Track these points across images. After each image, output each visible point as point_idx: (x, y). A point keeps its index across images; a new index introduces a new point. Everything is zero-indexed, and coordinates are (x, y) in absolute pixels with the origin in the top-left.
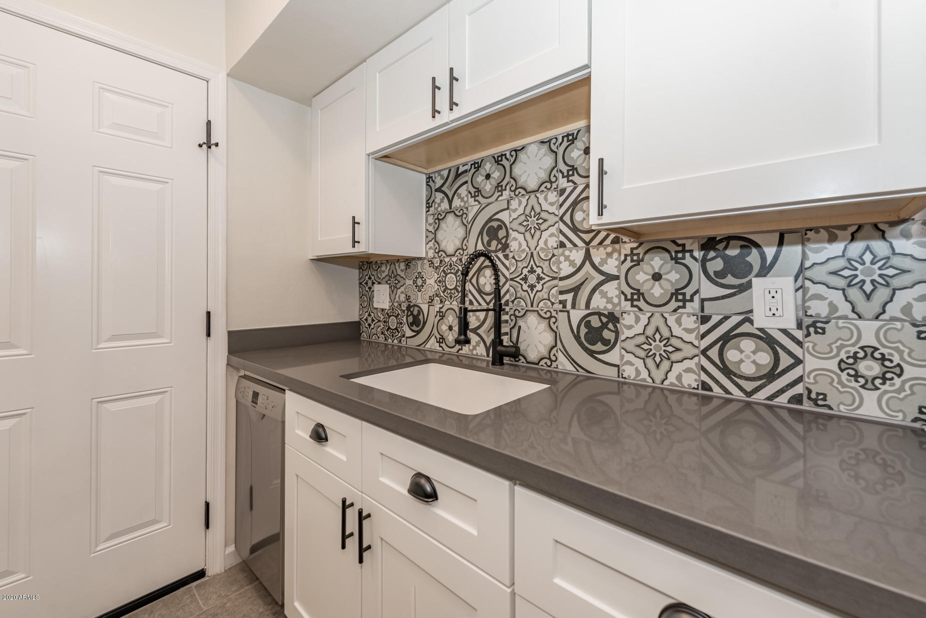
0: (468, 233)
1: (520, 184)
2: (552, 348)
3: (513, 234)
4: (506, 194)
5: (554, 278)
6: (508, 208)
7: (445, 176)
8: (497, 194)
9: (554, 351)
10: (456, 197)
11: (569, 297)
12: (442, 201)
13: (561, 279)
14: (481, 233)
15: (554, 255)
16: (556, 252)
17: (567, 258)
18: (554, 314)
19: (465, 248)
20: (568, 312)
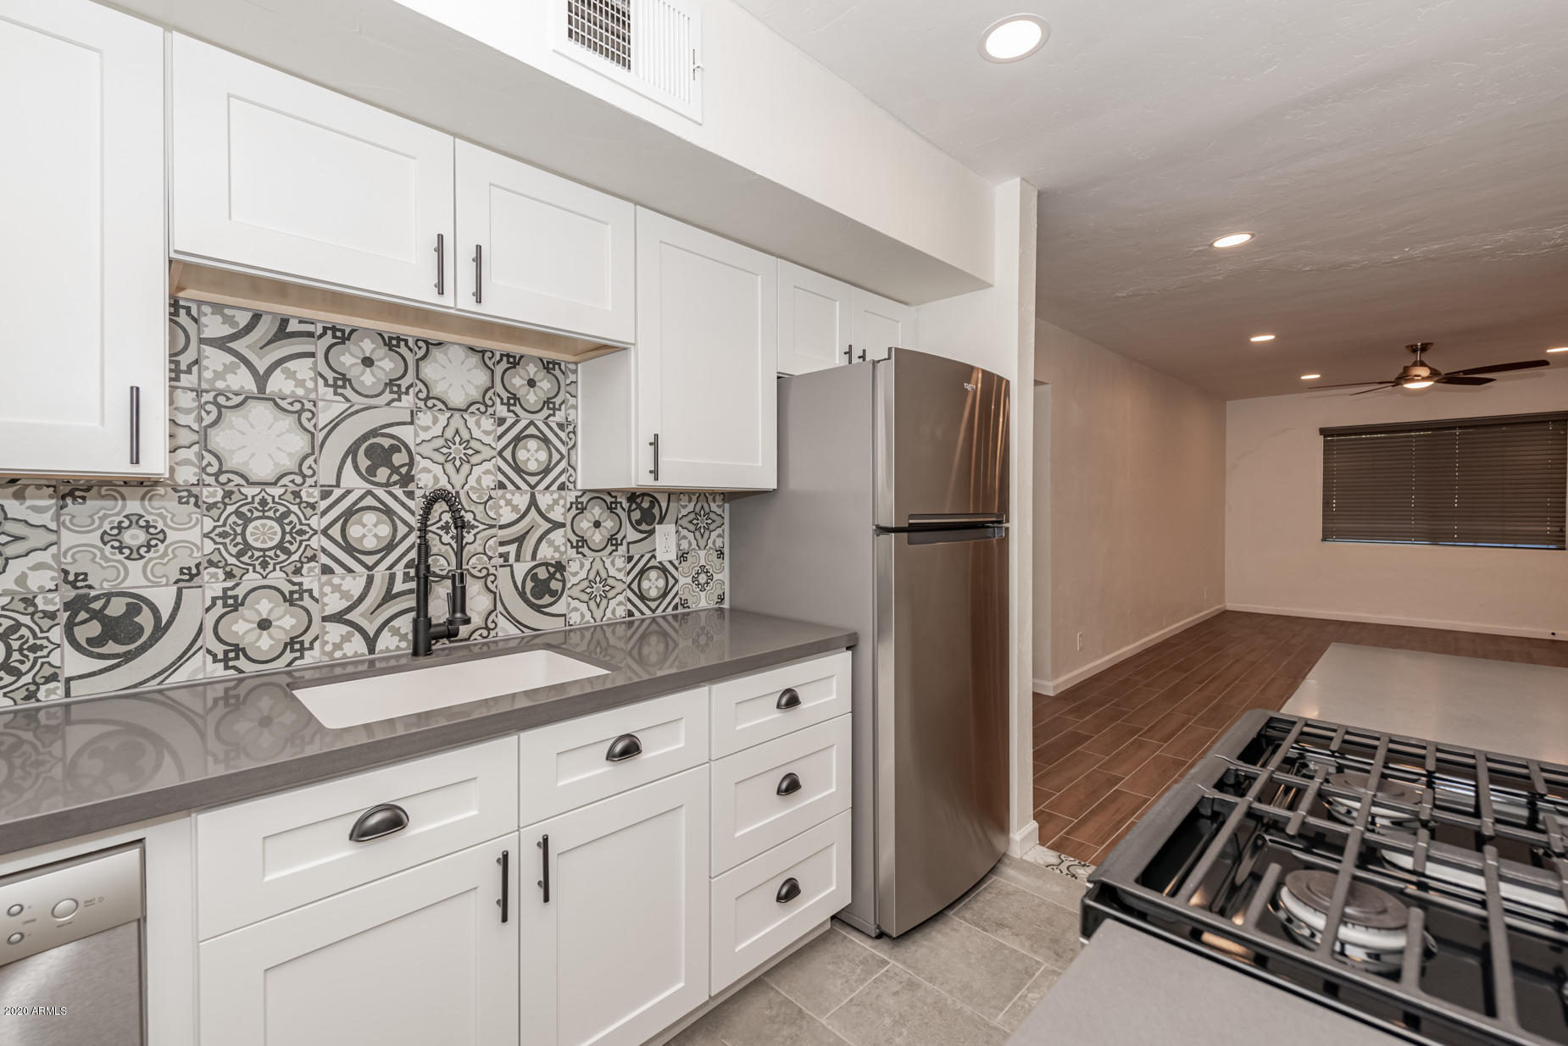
0: (316, 448)
1: (434, 392)
2: (489, 614)
3: (421, 463)
4: (408, 401)
5: (491, 527)
6: (412, 423)
7: (241, 322)
8: (388, 396)
9: (493, 616)
10: (278, 374)
11: (512, 548)
12: (227, 369)
13: (501, 527)
14: (352, 451)
15: (490, 498)
16: (493, 493)
17: (509, 503)
18: (492, 570)
19: (307, 472)
20: (511, 566)
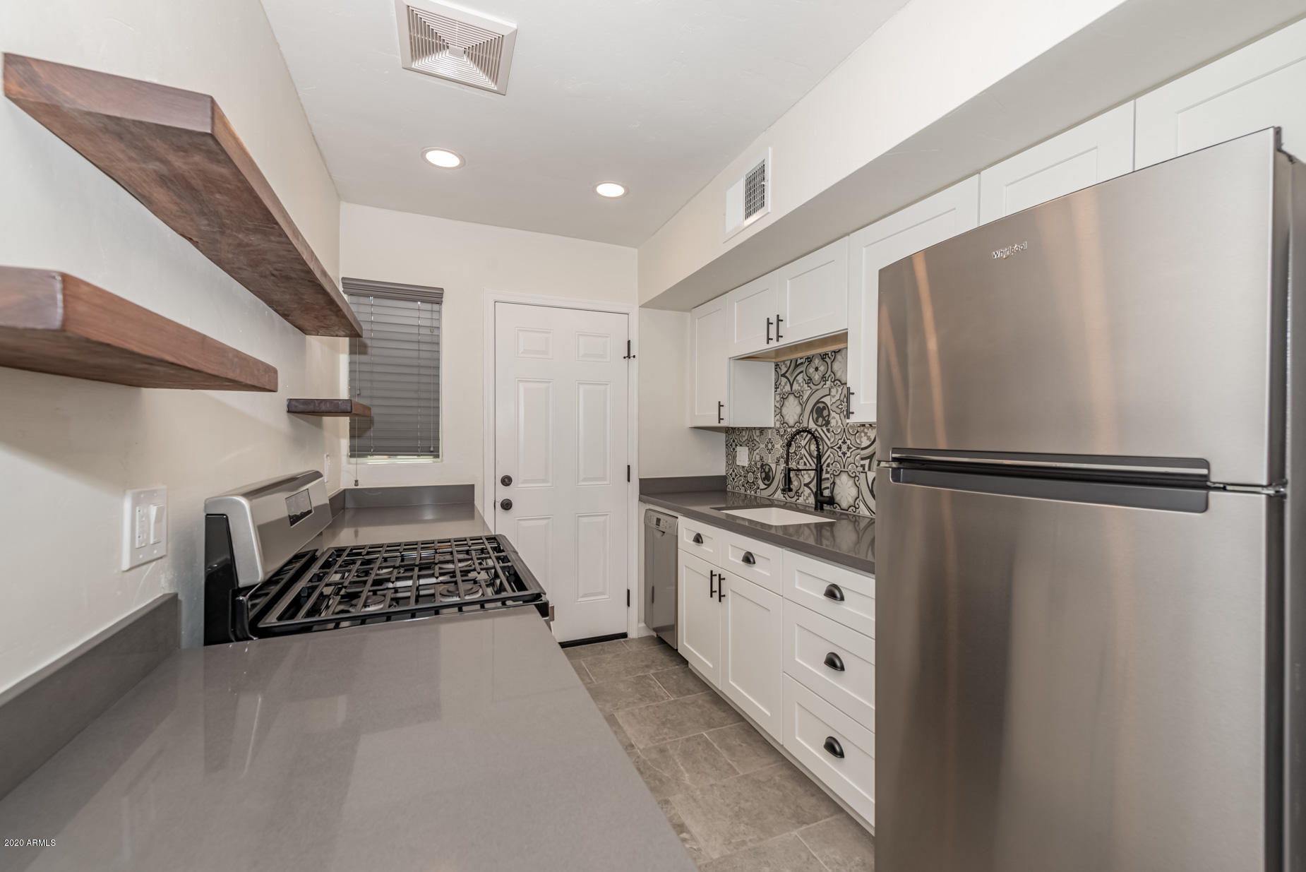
0: (803, 410)
1: (837, 377)
2: (856, 499)
3: (833, 414)
4: (828, 383)
5: (858, 448)
6: (829, 395)
7: (788, 365)
8: (822, 383)
9: (857, 501)
10: (795, 382)
11: (866, 462)
12: (786, 384)
13: (863, 449)
14: (812, 411)
15: (858, 432)
16: (859, 429)
17: (866, 434)
18: (857, 474)
19: (801, 422)
20: (866, 473)
